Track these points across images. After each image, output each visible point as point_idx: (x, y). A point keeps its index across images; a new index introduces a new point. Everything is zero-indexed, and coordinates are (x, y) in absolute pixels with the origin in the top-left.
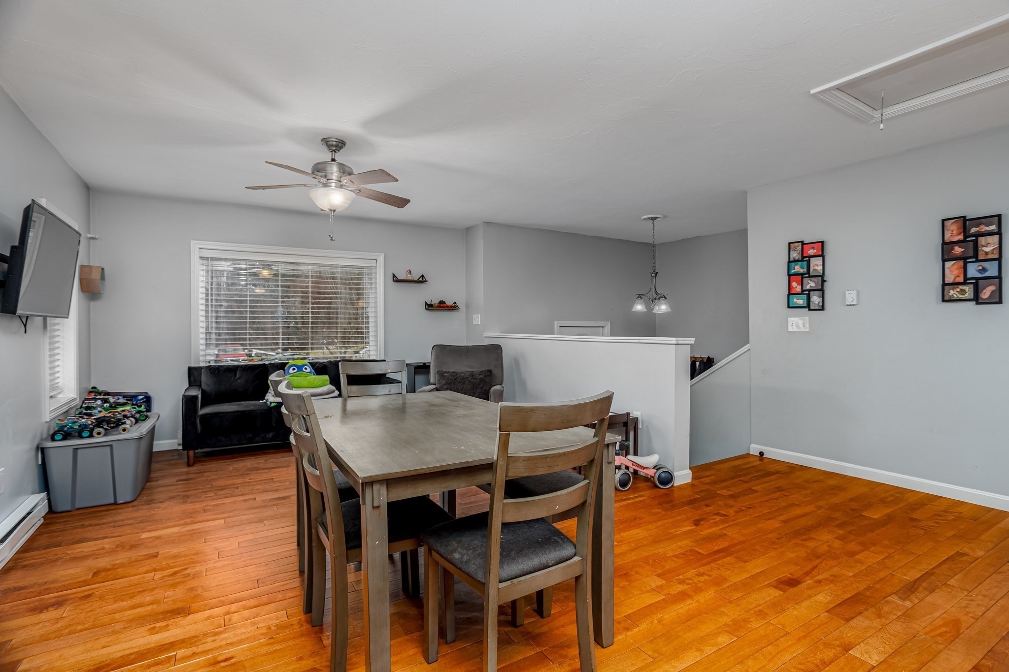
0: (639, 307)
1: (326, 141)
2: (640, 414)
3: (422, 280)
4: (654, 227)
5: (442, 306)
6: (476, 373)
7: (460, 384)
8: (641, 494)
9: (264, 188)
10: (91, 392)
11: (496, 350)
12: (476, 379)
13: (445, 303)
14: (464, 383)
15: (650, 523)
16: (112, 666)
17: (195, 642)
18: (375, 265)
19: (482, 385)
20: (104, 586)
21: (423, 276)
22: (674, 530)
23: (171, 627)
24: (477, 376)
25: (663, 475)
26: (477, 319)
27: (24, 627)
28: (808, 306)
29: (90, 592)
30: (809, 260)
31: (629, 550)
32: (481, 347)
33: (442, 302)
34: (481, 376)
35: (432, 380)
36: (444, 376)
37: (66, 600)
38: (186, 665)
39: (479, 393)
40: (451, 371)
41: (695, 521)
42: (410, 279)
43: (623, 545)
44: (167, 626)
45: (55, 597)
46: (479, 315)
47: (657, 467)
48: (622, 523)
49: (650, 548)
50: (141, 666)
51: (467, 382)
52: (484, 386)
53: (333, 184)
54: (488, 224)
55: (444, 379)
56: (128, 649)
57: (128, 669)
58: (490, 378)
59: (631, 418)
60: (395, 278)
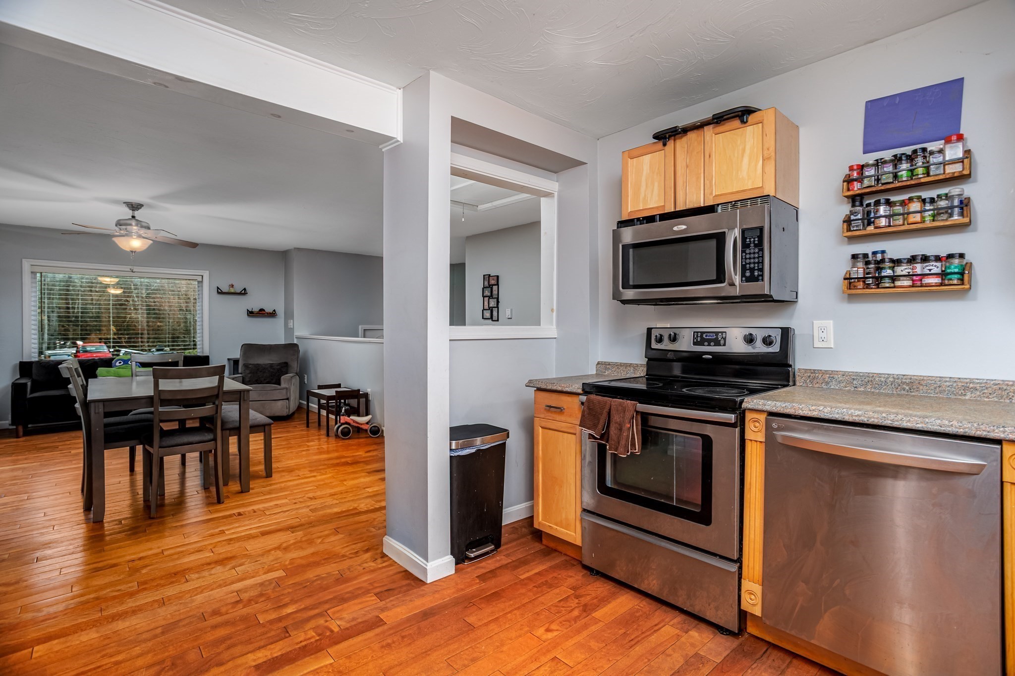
1: (128, 204)
2: (371, 391)
3: (244, 292)
5: (261, 313)
6: (274, 365)
7: (261, 373)
11: (294, 347)
12: (273, 368)
13: (264, 310)
14: (264, 372)
18: (201, 280)
19: (277, 374)
21: (245, 289)
24: (275, 367)
25: (373, 428)
26: (291, 324)
28: (491, 318)
30: (492, 287)
34: (278, 367)
35: (240, 371)
36: (248, 368)
39: (275, 379)
42: (232, 291)
47: (370, 423)
51: (267, 371)
52: (280, 374)
54: (299, 249)
58: (284, 368)
59: (361, 393)
60: (219, 291)
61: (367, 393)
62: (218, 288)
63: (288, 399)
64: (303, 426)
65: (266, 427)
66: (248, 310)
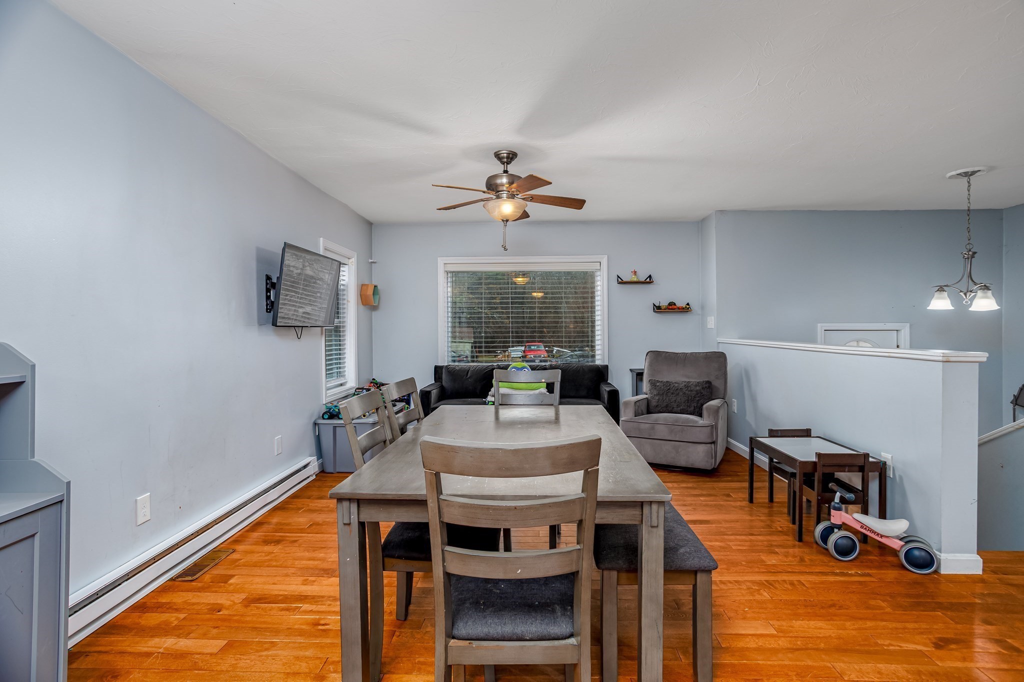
0: (941, 304)
1: (497, 156)
2: (890, 458)
3: (649, 281)
4: (969, 186)
5: (672, 308)
6: (692, 384)
7: (673, 396)
8: (870, 571)
9: (454, 207)
10: (371, 383)
11: (719, 359)
12: (691, 391)
13: (675, 304)
14: (678, 394)
15: (853, 618)
16: (267, 600)
17: (319, 601)
18: (599, 268)
19: (697, 399)
20: (308, 537)
21: (650, 277)
22: (887, 642)
23: (315, 583)
24: (693, 388)
25: (916, 553)
26: (711, 322)
27: (253, 552)
29: (296, 539)
31: (788, 649)
32: (702, 354)
33: (672, 304)
34: (698, 388)
36: (656, 386)
37: (283, 540)
38: (300, 618)
39: (695, 407)
40: (665, 380)
41: (941, 639)
42: (635, 280)
43: (783, 639)
44: (314, 581)
45: (280, 536)
46: (713, 317)
47: (906, 539)
48: (806, 606)
49: (823, 656)
50: (279, 607)
51: (681, 394)
52: (701, 399)
53: (505, 195)
54: (722, 212)
55: (655, 389)
56: (283, 591)
57: (272, 606)
58: (708, 391)
59: (871, 460)
60: (620, 280)
61: (885, 463)
62: (618, 277)
63: (714, 443)
64: (741, 495)
65: (699, 575)
66: (654, 305)
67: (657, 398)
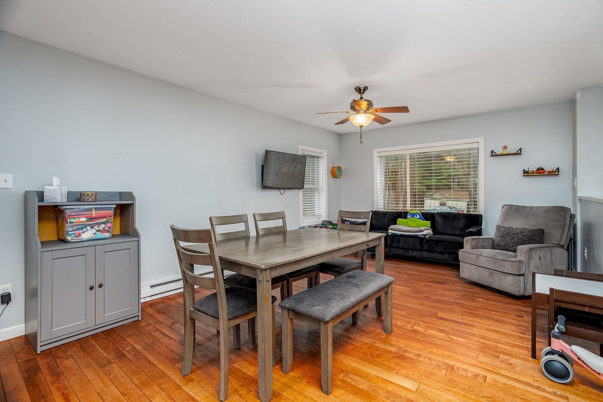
3: (519, 153)
5: (540, 172)
7: (510, 238)
13: (543, 169)
18: (478, 146)
21: (520, 150)
26: (575, 183)
33: (540, 169)
40: (508, 226)
46: (576, 179)
55: (499, 232)
60: (494, 154)
62: (492, 151)
63: (522, 276)
66: (524, 170)
67: (498, 239)
